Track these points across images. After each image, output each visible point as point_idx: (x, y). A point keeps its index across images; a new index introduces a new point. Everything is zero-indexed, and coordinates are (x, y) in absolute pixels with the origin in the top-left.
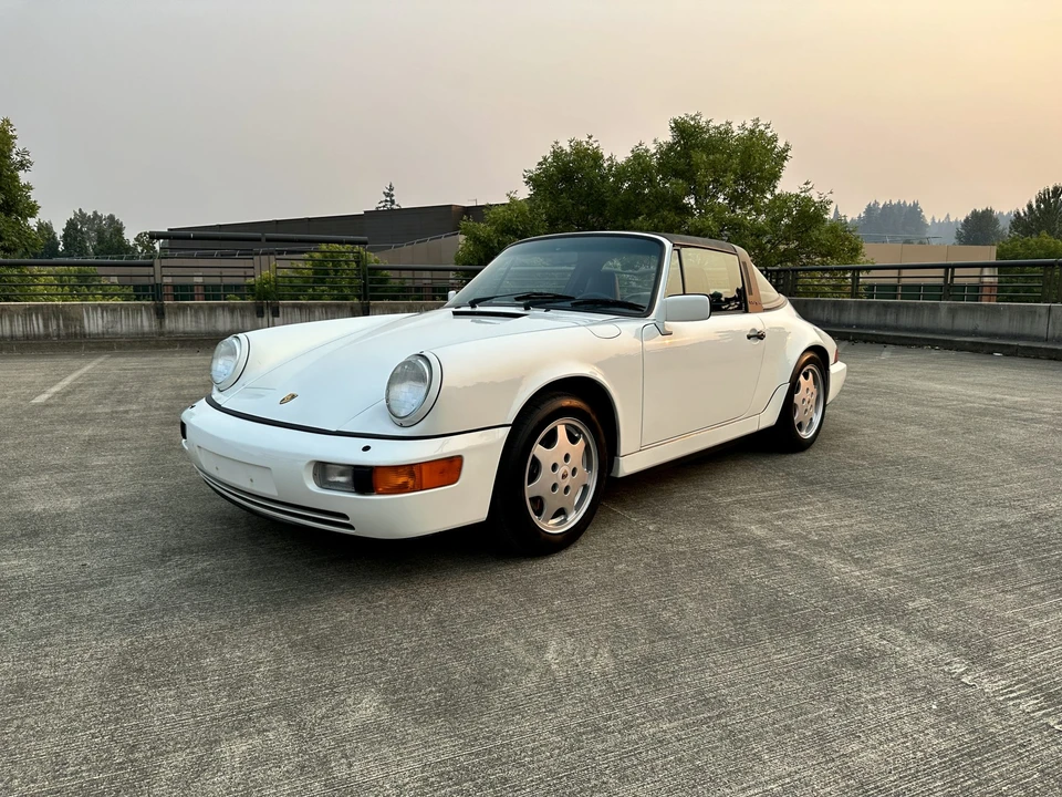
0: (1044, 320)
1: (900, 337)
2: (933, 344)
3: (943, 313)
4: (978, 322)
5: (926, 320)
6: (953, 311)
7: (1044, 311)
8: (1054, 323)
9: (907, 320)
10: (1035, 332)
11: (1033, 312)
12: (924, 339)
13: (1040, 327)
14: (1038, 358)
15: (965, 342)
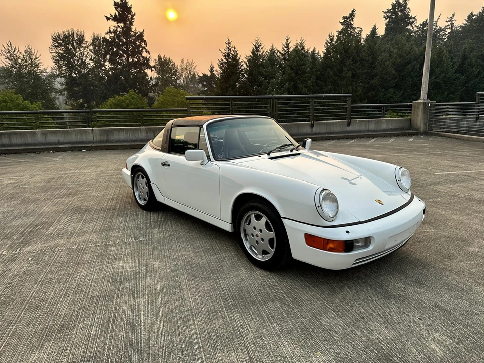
0: (91, 135)
1: (26, 149)
2: (48, 150)
3: (39, 135)
4: (60, 138)
5: (29, 140)
6: (44, 134)
7: (90, 131)
8: (95, 136)
9: (16, 140)
10: (88, 140)
11: (85, 131)
12: (42, 148)
13: (90, 137)
14: (101, 150)
15: (66, 147)
